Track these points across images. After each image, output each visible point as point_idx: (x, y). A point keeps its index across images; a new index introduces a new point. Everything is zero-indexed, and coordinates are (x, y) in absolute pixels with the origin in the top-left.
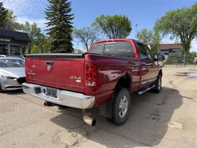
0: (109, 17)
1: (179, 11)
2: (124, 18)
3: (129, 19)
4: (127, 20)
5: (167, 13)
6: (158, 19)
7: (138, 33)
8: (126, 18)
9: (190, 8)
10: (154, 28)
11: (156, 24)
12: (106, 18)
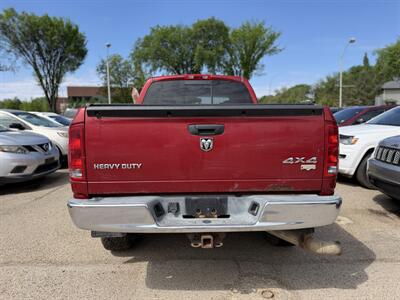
0: (29, 18)
1: (173, 29)
2: (69, 27)
3: (80, 31)
4: (76, 31)
5: (153, 30)
6: (139, 39)
7: (103, 62)
8: (74, 28)
9: (191, 28)
10: (132, 55)
11: (137, 48)
12: (22, 19)
